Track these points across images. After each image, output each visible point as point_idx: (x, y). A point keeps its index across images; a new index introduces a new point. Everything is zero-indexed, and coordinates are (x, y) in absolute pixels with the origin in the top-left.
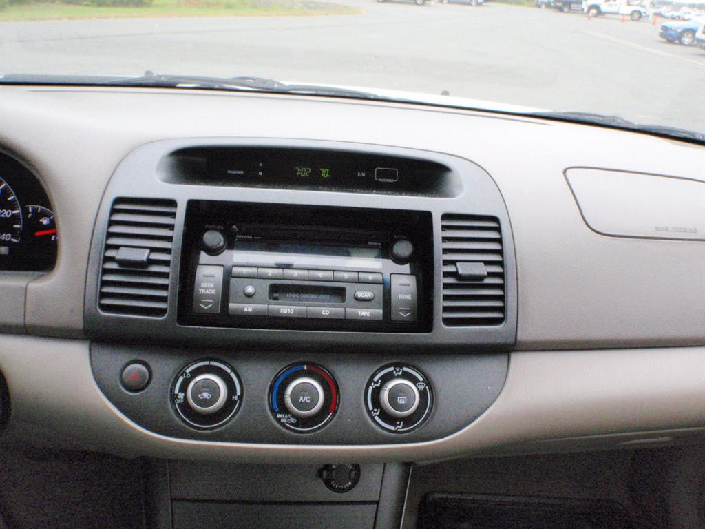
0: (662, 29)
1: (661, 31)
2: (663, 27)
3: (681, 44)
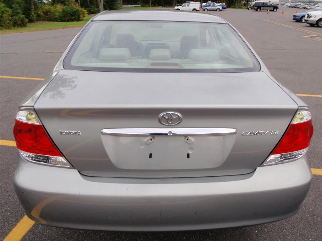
0: (294, 17)
1: (293, 17)
2: (294, 15)
3: (302, 22)
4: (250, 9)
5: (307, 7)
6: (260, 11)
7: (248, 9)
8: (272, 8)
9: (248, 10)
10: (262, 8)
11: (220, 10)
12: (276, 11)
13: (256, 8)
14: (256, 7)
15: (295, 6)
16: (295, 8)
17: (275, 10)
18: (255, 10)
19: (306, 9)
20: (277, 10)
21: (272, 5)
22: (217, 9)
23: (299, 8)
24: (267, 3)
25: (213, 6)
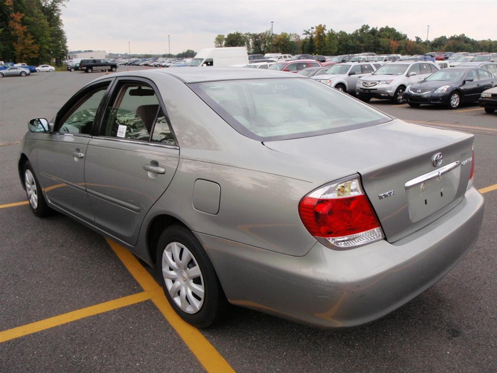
4: (73, 70)
5: (149, 64)
6: (92, 72)
7: (70, 70)
8: (109, 68)
9: (69, 72)
10: (94, 68)
11: (27, 75)
12: (115, 71)
13: (85, 68)
14: (83, 66)
15: (133, 63)
16: (133, 65)
17: (114, 69)
18: (84, 71)
19: (149, 66)
20: (117, 69)
21: (107, 62)
22: (21, 73)
23: (138, 65)
24: (100, 60)
25: (11, 69)
